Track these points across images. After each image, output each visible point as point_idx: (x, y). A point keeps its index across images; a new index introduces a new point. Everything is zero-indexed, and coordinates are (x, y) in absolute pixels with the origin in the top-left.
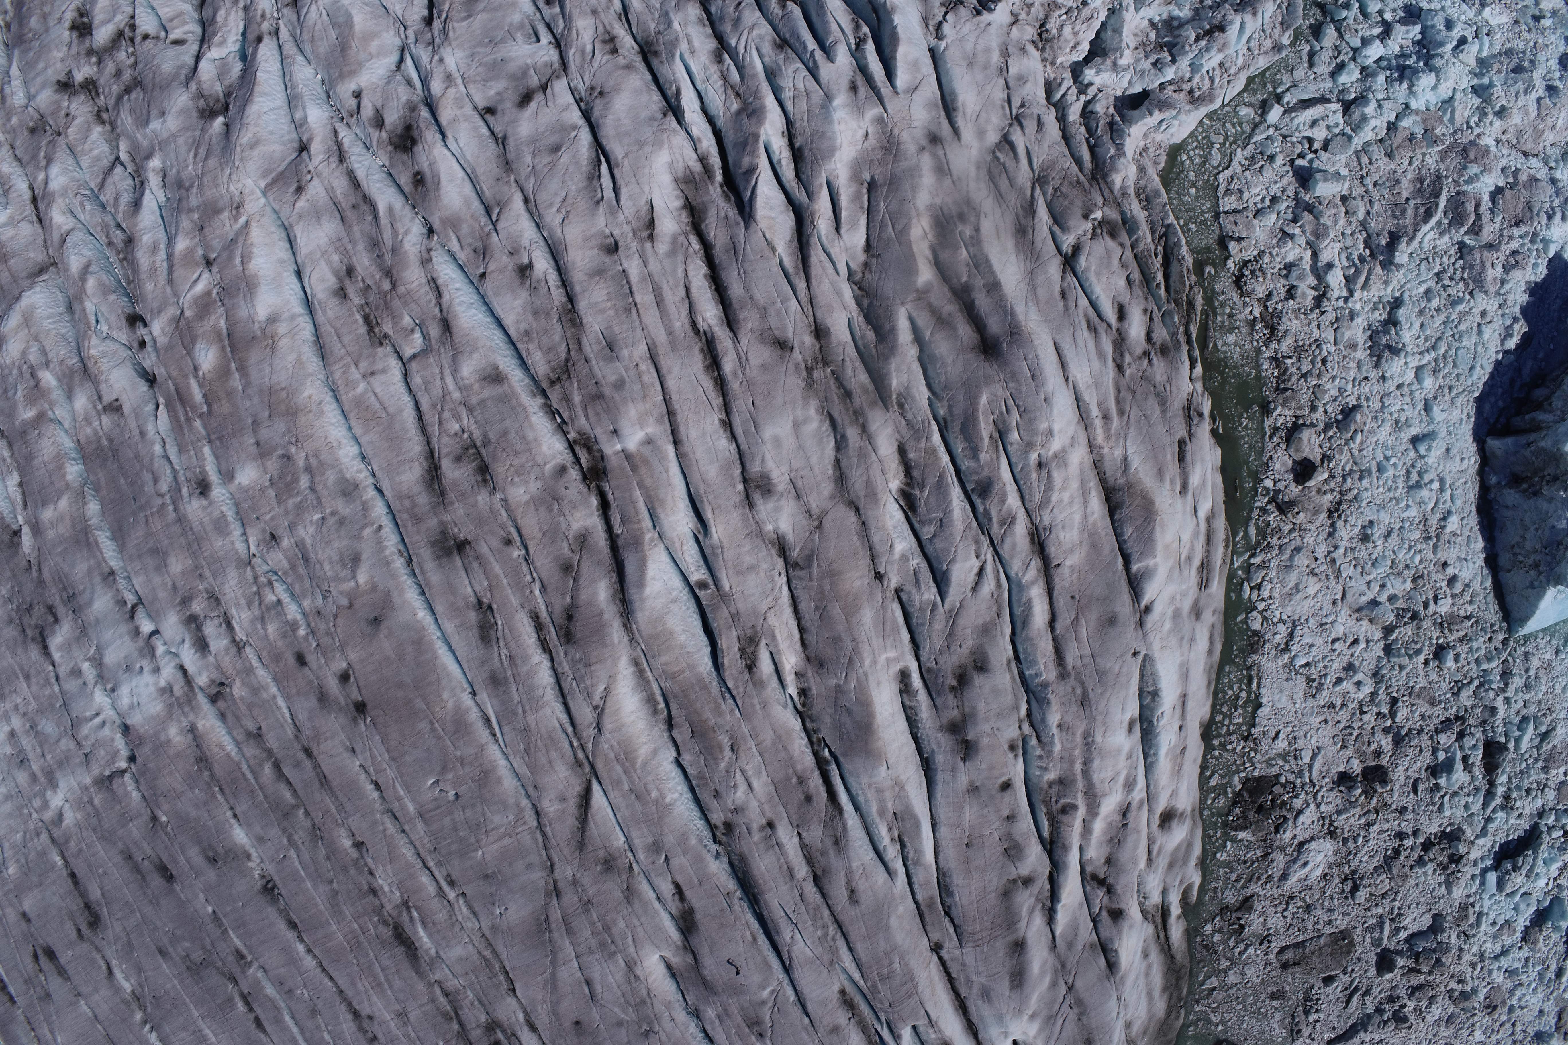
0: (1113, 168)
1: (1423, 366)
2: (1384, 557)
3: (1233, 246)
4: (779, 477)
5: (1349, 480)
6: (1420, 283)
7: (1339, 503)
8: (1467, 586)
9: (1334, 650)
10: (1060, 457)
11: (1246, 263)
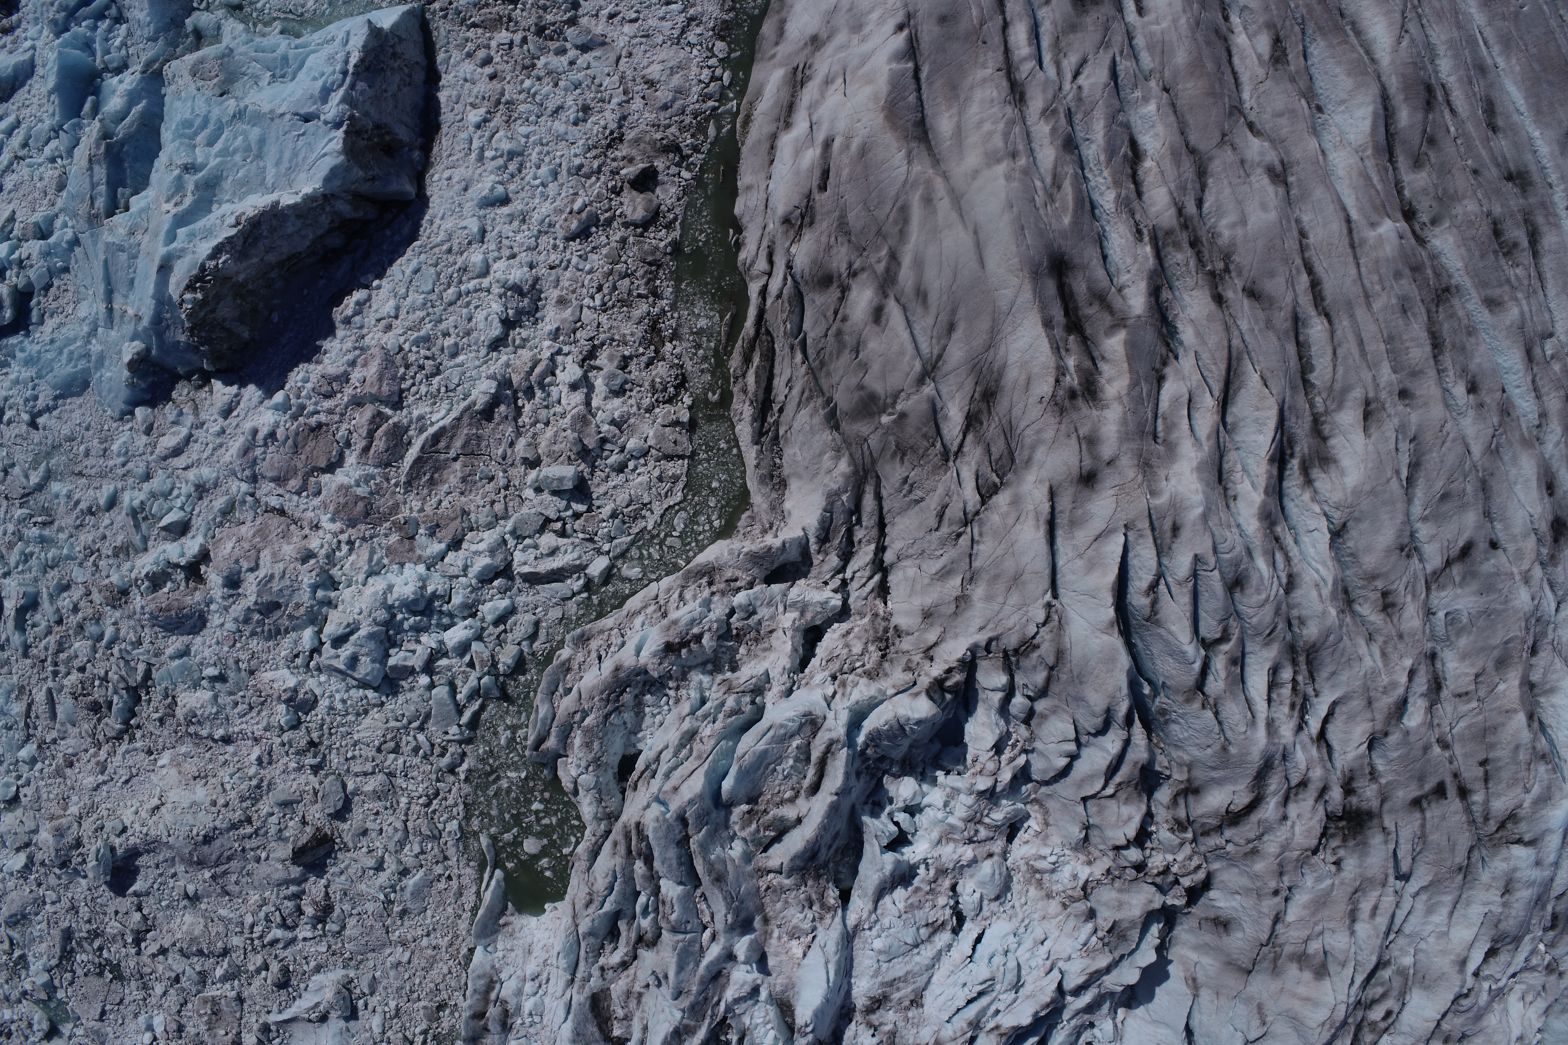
0: (847, 478)
1: (478, 277)
2: (566, 90)
3: (685, 417)
4: (1261, 181)
5: (595, 166)
6: (461, 365)
7: (609, 146)
8: (469, 55)
9: (637, 12)
10: (993, 158)
11: (669, 401)
